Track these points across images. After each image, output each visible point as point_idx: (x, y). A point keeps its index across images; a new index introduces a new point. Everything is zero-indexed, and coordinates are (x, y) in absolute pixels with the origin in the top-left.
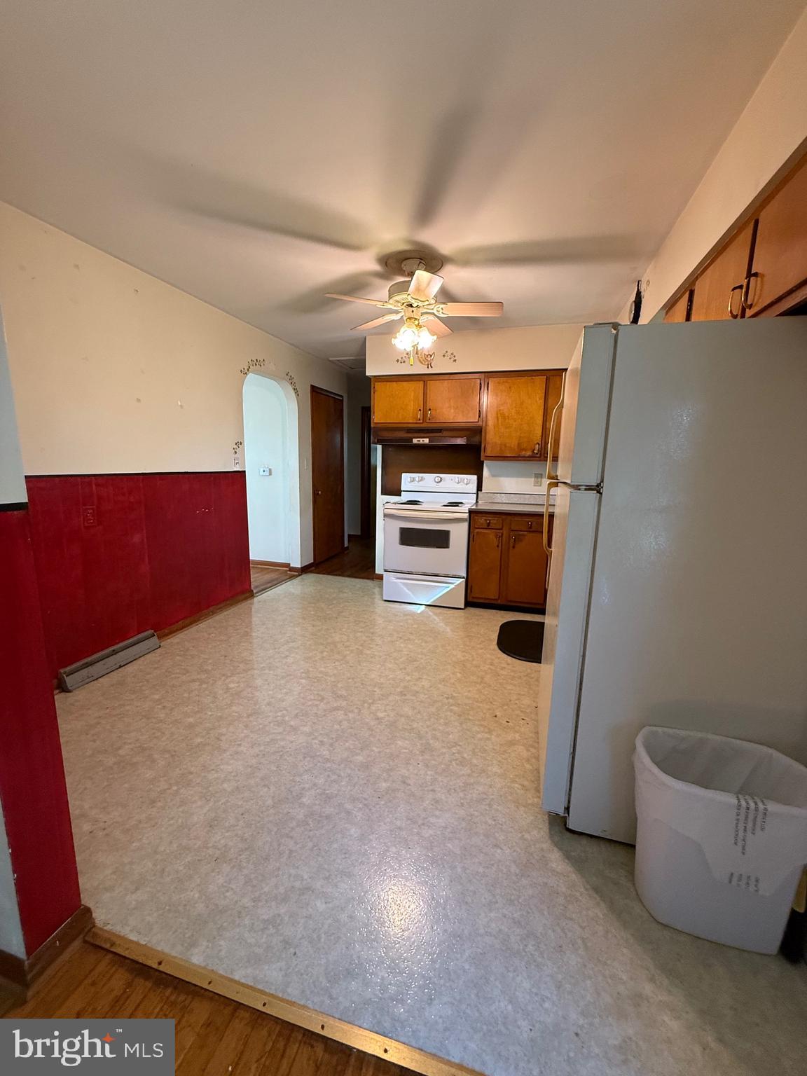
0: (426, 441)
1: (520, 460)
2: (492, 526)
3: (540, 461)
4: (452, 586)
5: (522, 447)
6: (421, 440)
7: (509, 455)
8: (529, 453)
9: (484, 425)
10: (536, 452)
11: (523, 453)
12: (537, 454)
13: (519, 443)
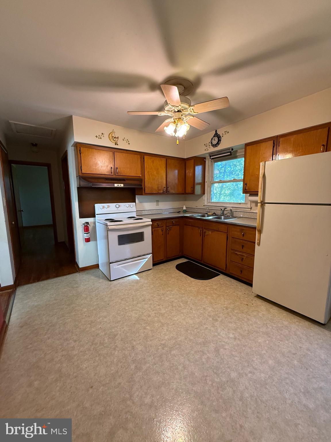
0: (122, 185)
1: (158, 195)
2: (160, 226)
3: (165, 195)
4: (147, 259)
5: (159, 189)
6: (119, 184)
7: (154, 193)
8: (162, 192)
9: (143, 178)
10: (164, 191)
11: (160, 192)
12: (164, 192)
13: (158, 187)
